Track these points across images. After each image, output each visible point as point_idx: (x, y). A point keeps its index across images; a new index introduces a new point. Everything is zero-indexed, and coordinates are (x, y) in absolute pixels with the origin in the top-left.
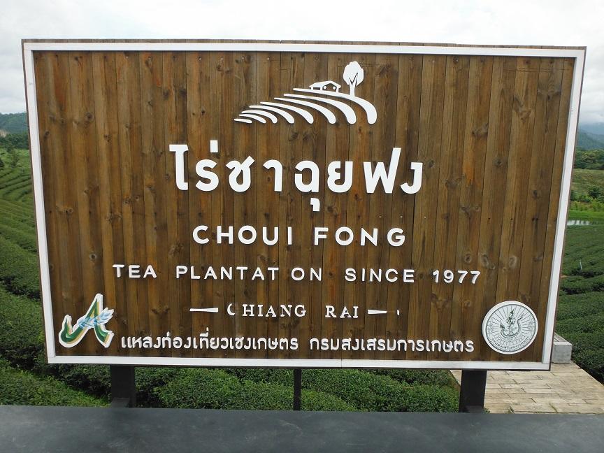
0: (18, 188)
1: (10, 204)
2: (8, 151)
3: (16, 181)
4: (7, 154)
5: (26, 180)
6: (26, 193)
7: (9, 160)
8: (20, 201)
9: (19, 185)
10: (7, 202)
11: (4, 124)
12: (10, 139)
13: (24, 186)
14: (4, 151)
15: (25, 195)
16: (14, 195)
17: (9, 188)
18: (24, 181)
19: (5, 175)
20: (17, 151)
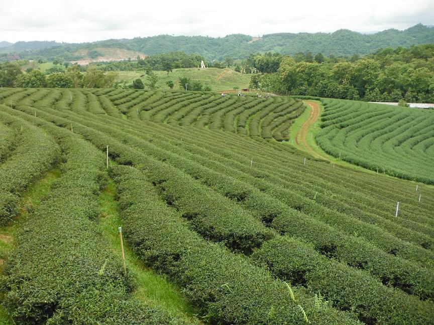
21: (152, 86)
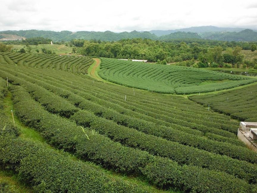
0: (34, 62)
1: (32, 69)
2: (27, 46)
3: (33, 59)
4: (26, 47)
5: (37, 58)
6: (37, 64)
7: (27, 50)
8: (35, 67)
9: (34, 60)
10: (31, 68)
11: (24, 35)
12: (27, 41)
13: (36, 61)
14: (25, 46)
15: (37, 65)
16: (33, 65)
17: (30, 62)
18: (36, 59)
19: (28, 56)
20: (30, 45)
21: (29, 52)
